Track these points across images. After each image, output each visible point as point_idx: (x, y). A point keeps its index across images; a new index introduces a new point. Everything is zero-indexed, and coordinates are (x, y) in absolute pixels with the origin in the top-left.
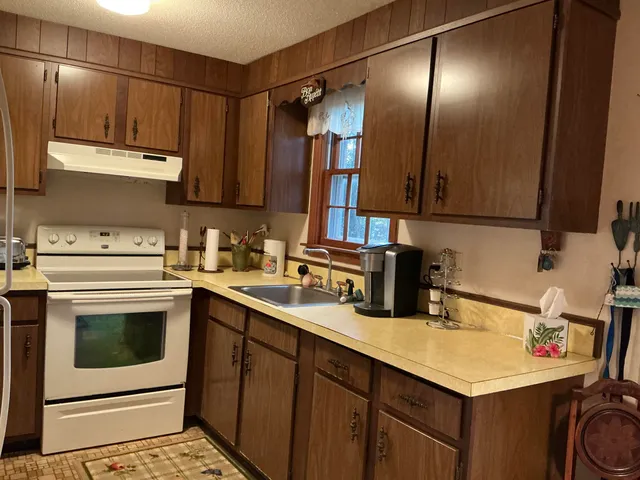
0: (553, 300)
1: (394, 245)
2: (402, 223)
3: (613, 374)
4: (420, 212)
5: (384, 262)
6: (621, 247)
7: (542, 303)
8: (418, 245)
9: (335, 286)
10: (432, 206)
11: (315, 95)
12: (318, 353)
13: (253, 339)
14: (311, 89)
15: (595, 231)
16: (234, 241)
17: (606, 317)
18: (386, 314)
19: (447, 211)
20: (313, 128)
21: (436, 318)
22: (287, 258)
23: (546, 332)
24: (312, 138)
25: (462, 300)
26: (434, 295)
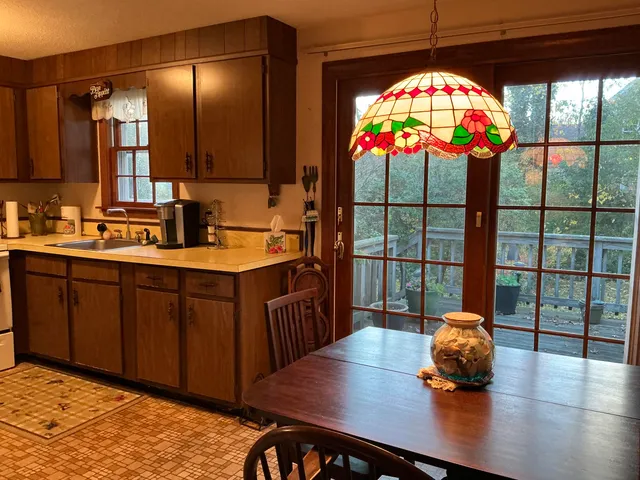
0: (277, 223)
1: (179, 201)
2: (182, 185)
3: (309, 255)
4: (197, 176)
5: (174, 213)
6: (307, 191)
7: (272, 225)
8: (194, 199)
9: (134, 236)
10: (205, 173)
11: (103, 93)
12: (137, 274)
13: (77, 280)
14: (99, 88)
15: (295, 183)
16: (31, 211)
17: (303, 229)
18: (180, 247)
19: (214, 176)
20: (97, 114)
21: (212, 244)
22: (83, 220)
23: (275, 240)
24: (96, 121)
25: (228, 231)
26: (210, 230)
